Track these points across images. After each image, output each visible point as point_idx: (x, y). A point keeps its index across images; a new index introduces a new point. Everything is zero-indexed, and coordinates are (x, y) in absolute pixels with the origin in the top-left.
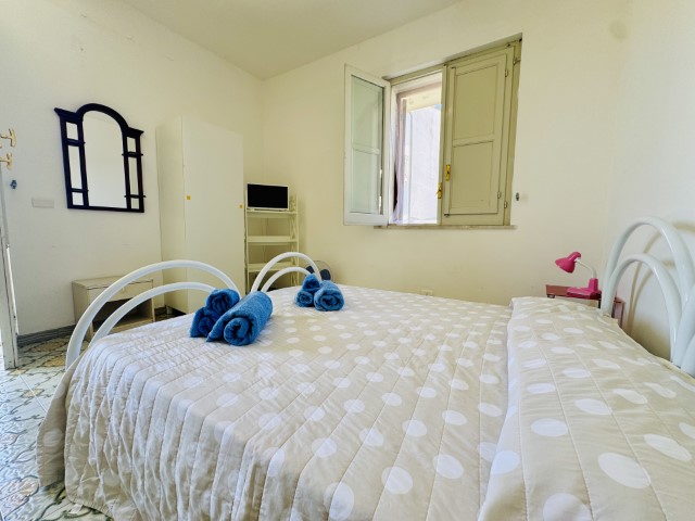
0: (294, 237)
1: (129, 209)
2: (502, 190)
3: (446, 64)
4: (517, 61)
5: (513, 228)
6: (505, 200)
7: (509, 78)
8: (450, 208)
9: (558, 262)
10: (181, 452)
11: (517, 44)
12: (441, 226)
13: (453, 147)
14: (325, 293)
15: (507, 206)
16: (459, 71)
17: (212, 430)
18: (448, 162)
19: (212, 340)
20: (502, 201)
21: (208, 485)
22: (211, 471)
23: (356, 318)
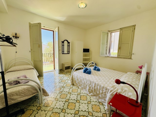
0: (90, 57)
1: (68, 54)
2: (131, 52)
3: (120, 29)
4: (135, 29)
5: (132, 59)
6: (131, 54)
7: (133, 32)
8: (120, 54)
9: (139, 67)
10: (87, 82)
11: (135, 26)
12: (118, 58)
13: (121, 44)
14: (98, 69)
15: (131, 55)
16: (123, 30)
17: (91, 81)
18: (120, 46)
19: (86, 73)
20: (130, 54)
21: (90, 85)
22: (91, 83)
23: (102, 72)
